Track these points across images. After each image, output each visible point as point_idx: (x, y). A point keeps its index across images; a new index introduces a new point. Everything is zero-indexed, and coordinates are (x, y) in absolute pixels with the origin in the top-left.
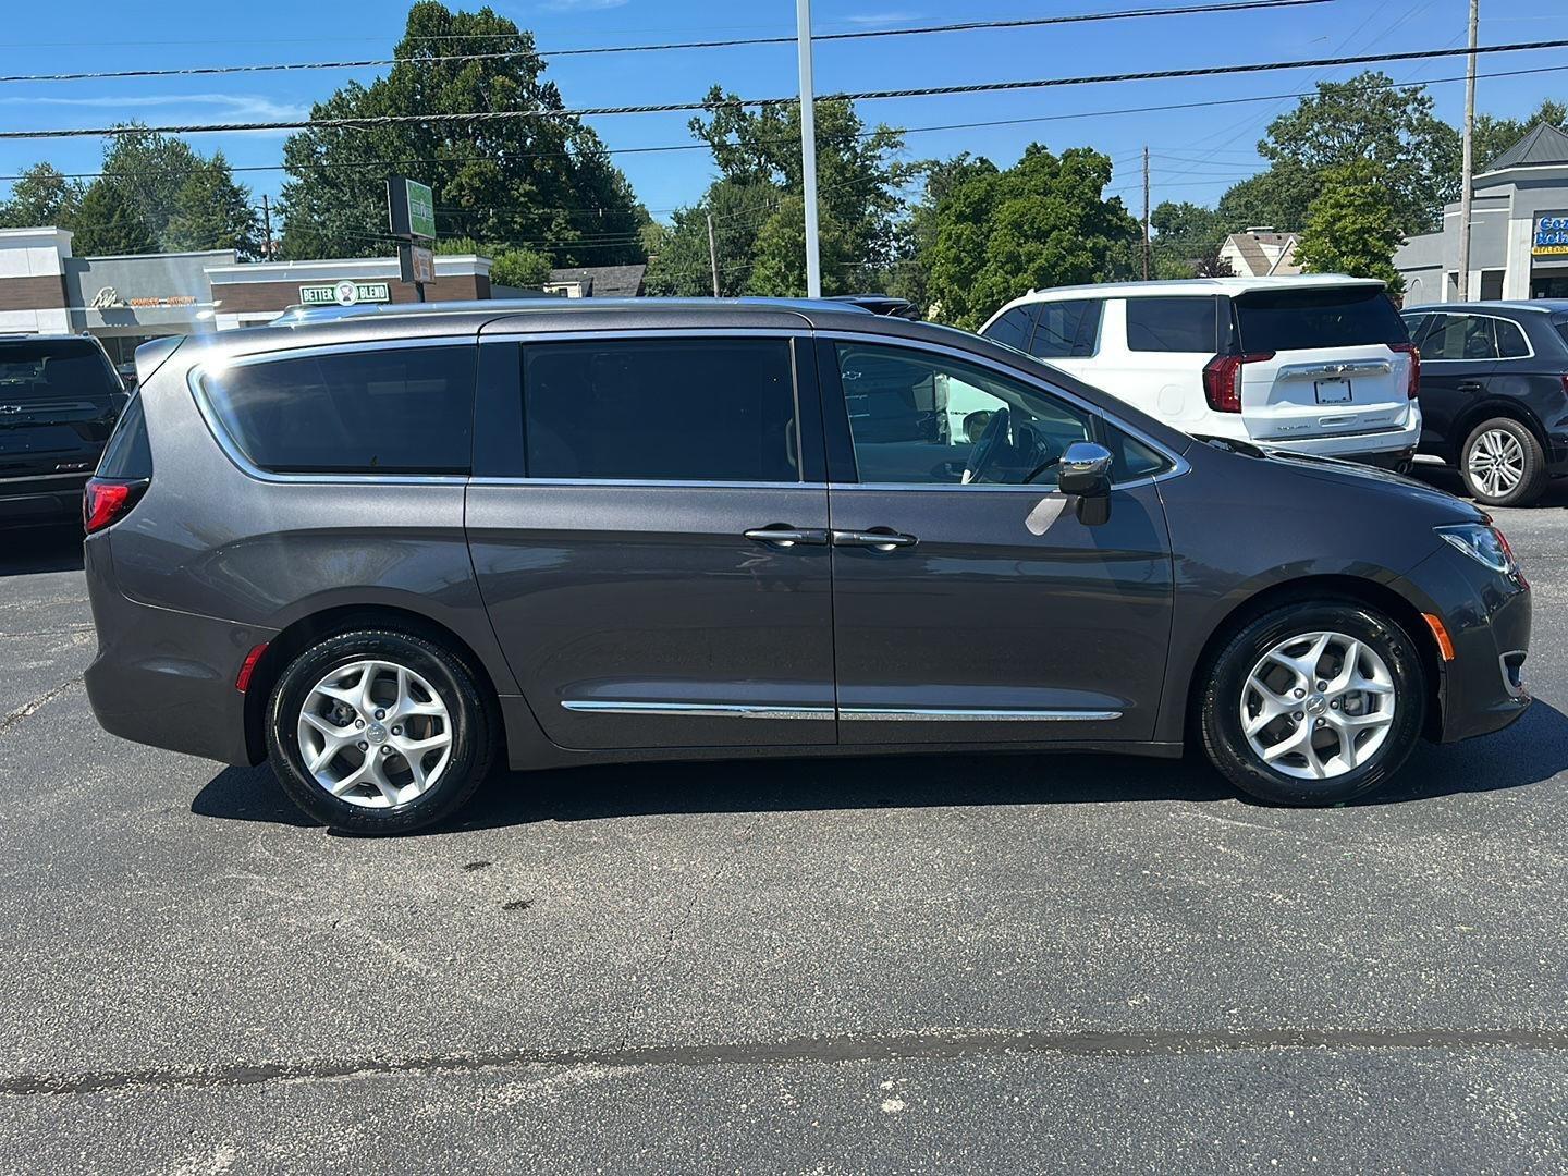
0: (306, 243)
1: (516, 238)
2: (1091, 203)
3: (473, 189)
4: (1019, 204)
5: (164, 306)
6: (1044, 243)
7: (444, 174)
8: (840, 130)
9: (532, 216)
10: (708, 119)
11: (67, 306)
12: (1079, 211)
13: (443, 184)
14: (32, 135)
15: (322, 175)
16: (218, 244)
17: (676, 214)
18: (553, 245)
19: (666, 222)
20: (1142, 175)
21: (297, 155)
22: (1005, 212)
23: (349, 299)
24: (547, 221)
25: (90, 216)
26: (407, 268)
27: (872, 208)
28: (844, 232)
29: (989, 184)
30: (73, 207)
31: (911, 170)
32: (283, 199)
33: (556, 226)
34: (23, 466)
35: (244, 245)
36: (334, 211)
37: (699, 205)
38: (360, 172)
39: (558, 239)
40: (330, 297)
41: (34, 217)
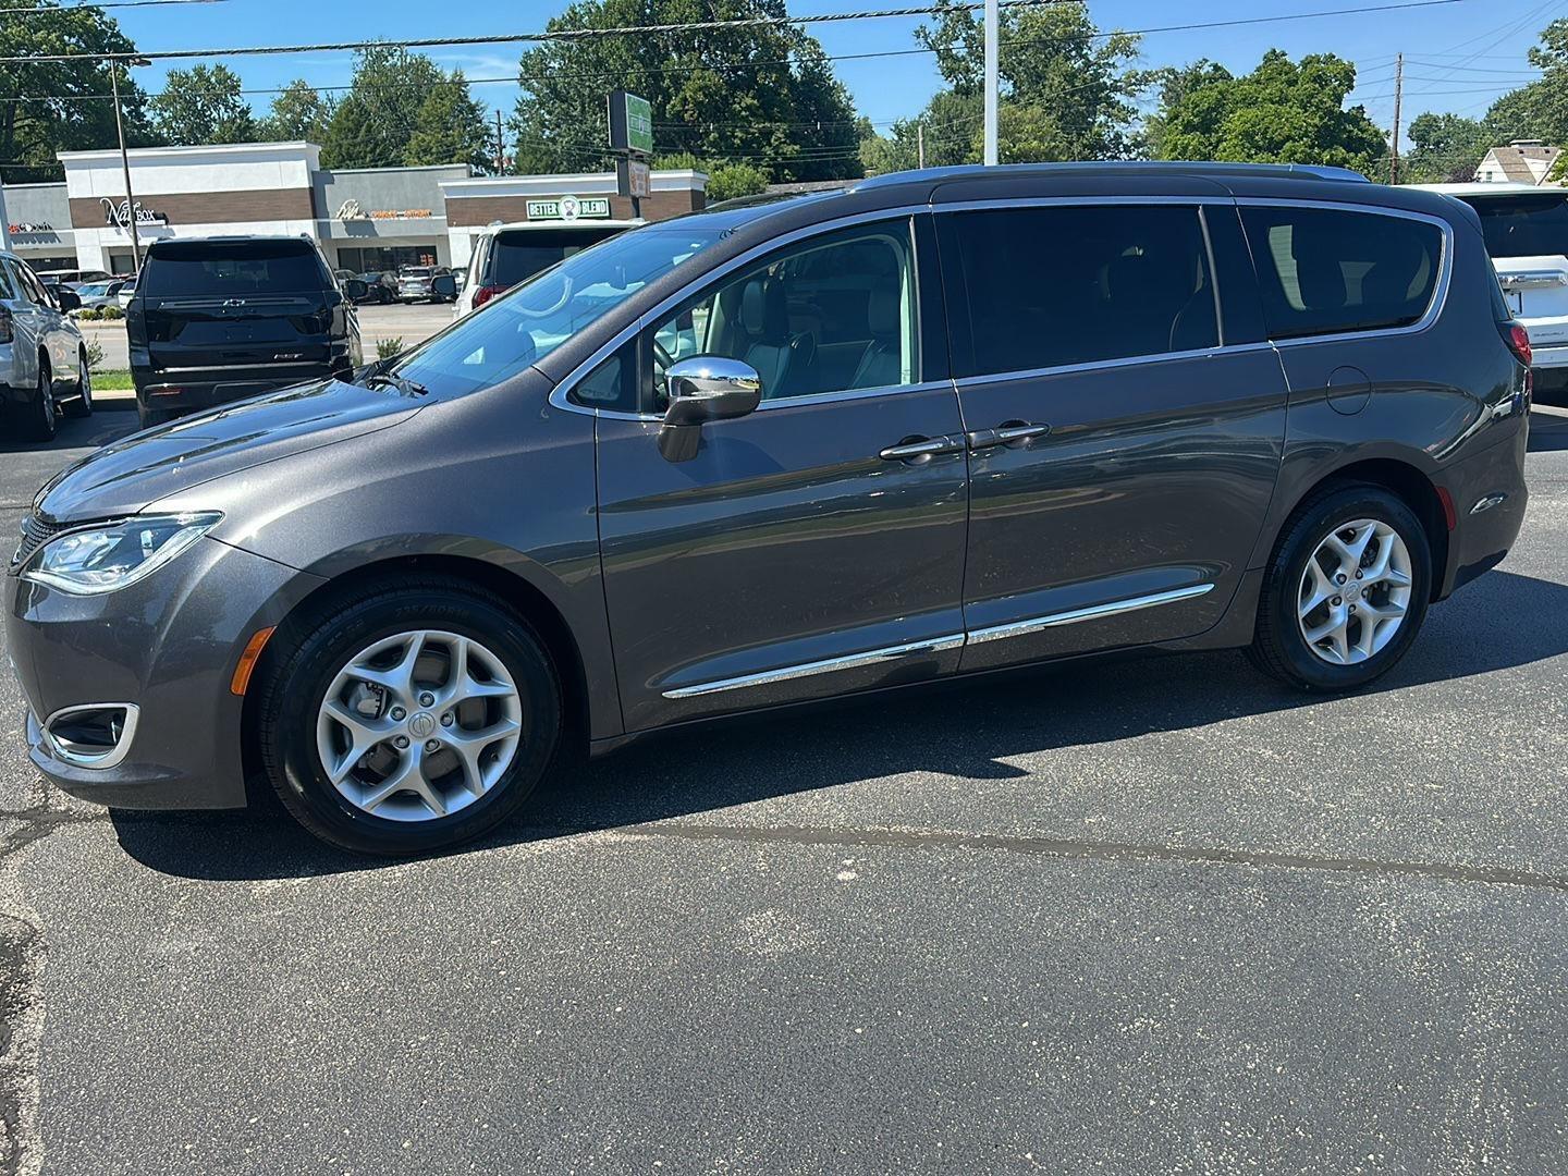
0: (538, 158)
1: (733, 153)
2: (1330, 113)
3: (698, 104)
4: (1252, 113)
5: (402, 219)
6: (1276, 155)
7: (670, 88)
8: (1071, 38)
9: (752, 130)
10: (934, 27)
11: (315, 217)
12: (1317, 121)
13: (667, 98)
14: (270, 51)
15: (554, 90)
16: (455, 159)
17: (897, 126)
18: (771, 159)
19: (885, 134)
20: (1395, 83)
21: (533, 69)
22: (1236, 121)
23: (572, 214)
24: (767, 134)
25: (340, 131)
26: (624, 183)
27: (1102, 118)
28: (1071, 143)
29: (1220, 93)
30: (324, 122)
31: (1146, 79)
32: (517, 114)
33: (776, 140)
34: (246, 354)
35: (480, 161)
36: (564, 127)
37: (921, 116)
38: (589, 86)
39: (776, 153)
40: (554, 212)
41: (290, 133)
